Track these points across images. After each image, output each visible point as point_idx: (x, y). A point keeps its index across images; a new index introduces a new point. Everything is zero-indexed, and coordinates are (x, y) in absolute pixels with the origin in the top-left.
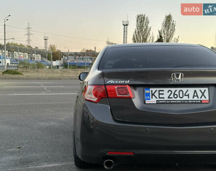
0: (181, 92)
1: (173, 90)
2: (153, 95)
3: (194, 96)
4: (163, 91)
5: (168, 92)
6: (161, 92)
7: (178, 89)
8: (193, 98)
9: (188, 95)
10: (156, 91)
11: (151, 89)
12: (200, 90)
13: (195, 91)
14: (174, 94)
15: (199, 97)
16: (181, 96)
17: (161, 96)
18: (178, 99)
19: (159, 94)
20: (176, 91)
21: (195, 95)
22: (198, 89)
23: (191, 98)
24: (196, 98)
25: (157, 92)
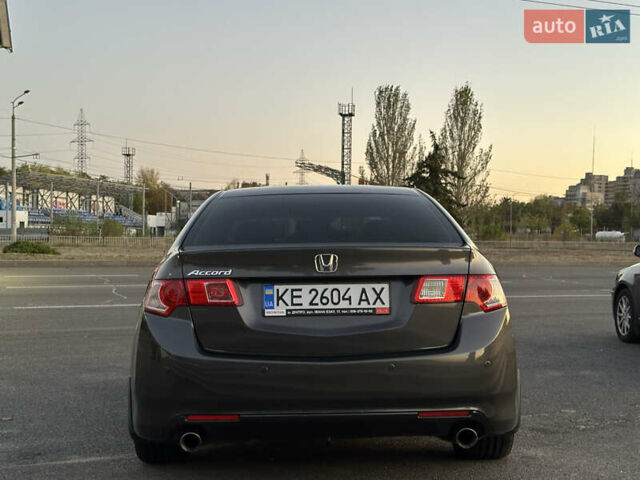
0: (335, 293)
1: (320, 288)
2: (280, 298)
3: (361, 300)
4: (300, 290)
5: (310, 292)
6: (295, 293)
7: (331, 287)
8: (359, 304)
9: (350, 299)
10: (287, 290)
11: (276, 287)
12: (374, 289)
13: (364, 291)
14: (322, 297)
15: (371, 302)
16: (336, 300)
17: (296, 301)
18: (330, 306)
19: (293, 297)
20: (325, 290)
21: (364, 298)
22: (368, 287)
23: (355, 304)
24: (364, 305)
25: (289, 292)
